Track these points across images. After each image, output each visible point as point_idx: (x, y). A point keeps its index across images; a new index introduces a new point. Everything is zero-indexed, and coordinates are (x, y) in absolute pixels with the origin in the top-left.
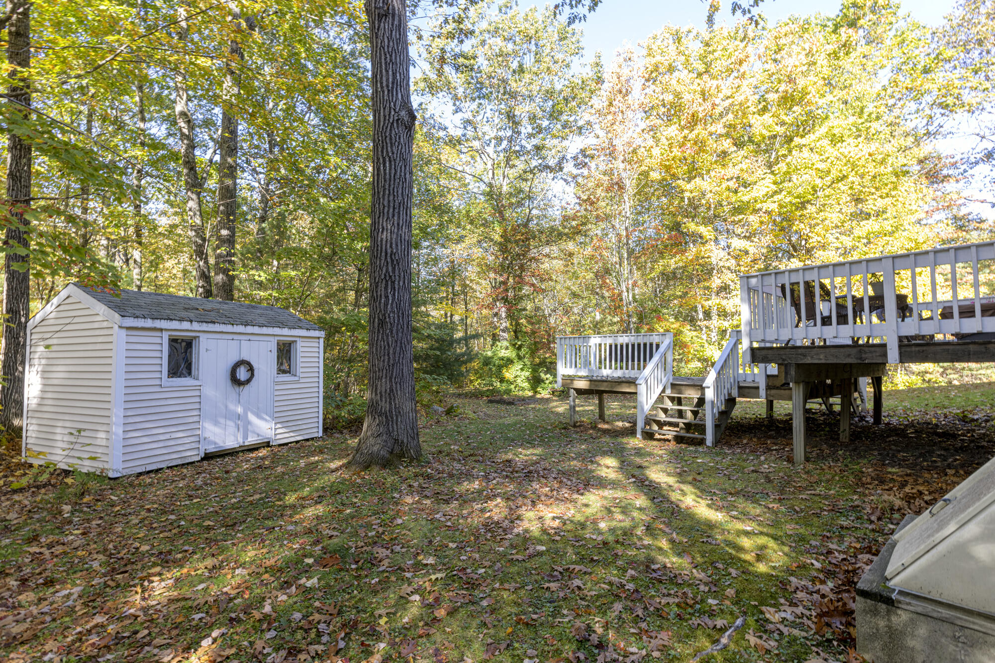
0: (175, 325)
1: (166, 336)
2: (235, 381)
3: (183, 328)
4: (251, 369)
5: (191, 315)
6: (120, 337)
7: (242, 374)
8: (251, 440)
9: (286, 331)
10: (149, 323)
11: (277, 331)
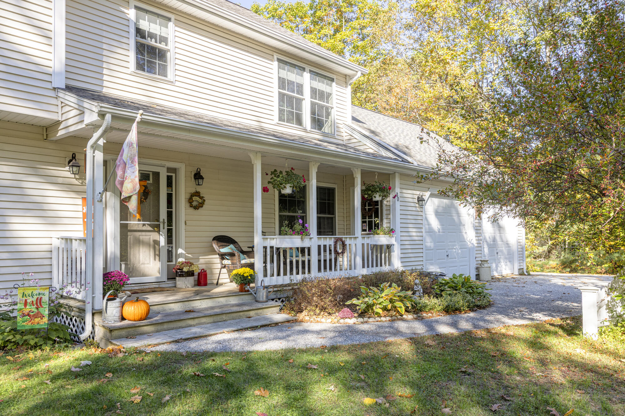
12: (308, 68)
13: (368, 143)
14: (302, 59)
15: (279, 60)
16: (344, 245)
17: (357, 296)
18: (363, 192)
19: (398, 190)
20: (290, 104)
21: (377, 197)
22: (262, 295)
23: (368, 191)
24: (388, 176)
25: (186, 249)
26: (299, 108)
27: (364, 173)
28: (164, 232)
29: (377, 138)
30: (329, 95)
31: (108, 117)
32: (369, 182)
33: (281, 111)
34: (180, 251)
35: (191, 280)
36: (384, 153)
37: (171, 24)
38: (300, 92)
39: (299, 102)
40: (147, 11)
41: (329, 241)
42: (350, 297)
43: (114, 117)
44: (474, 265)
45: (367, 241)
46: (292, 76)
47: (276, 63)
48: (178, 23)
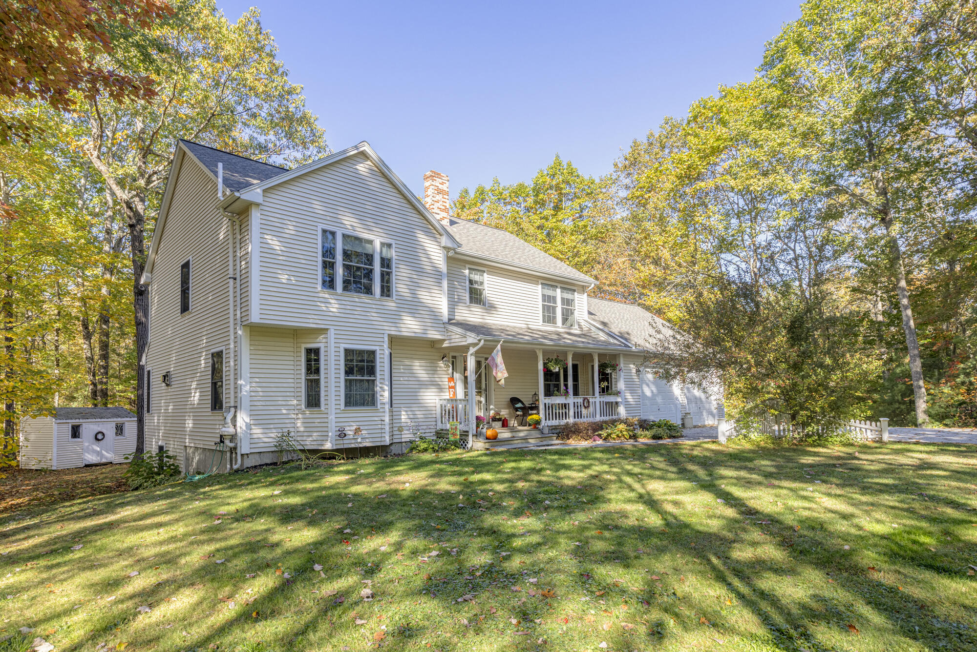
0: (74, 421)
1: (70, 425)
2: (97, 439)
3: (76, 422)
4: (103, 435)
5: (79, 416)
6: (55, 426)
7: (100, 436)
8: (104, 461)
9: (119, 419)
10: (65, 421)
11: (115, 419)
12: (559, 285)
13: (601, 334)
14: (555, 281)
15: (542, 284)
16: (588, 402)
17: (602, 429)
18: (599, 366)
19: (622, 365)
20: (548, 310)
21: (609, 371)
22: (546, 431)
23: (603, 367)
24: (615, 356)
25: (495, 405)
26: (554, 313)
27: (600, 355)
28: (484, 395)
29: (606, 329)
30: (572, 300)
31: (482, 341)
32: (603, 361)
33: (544, 316)
34: (492, 407)
35: (500, 423)
36: (612, 340)
37: (485, 274)
38: (555, 302)
39: (554, 308)
40: (474, 270)
41: (579, 400)
42: (597, 431)
43: (485, 340)
44: (680, 417)
45: (602, 399)
46: (549, 292)
47: (540, 286)
48: (490, 273)
